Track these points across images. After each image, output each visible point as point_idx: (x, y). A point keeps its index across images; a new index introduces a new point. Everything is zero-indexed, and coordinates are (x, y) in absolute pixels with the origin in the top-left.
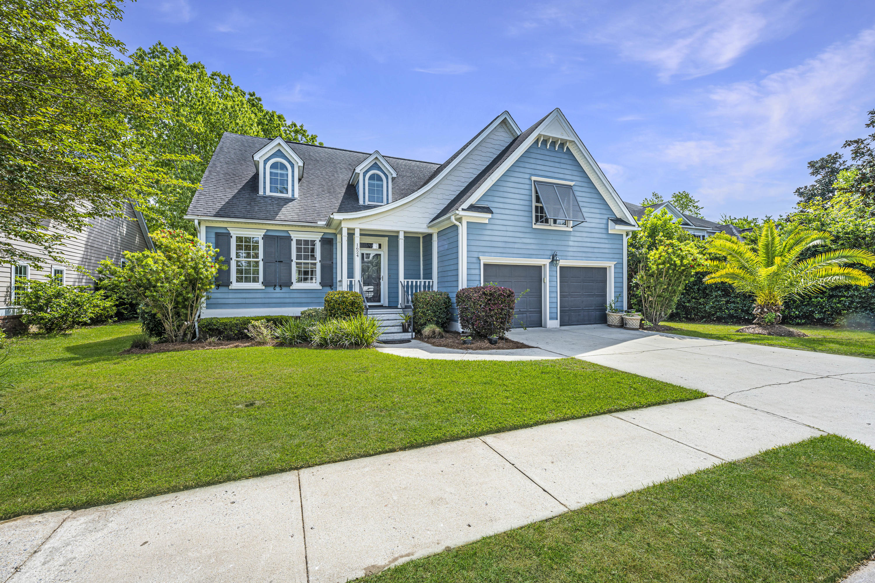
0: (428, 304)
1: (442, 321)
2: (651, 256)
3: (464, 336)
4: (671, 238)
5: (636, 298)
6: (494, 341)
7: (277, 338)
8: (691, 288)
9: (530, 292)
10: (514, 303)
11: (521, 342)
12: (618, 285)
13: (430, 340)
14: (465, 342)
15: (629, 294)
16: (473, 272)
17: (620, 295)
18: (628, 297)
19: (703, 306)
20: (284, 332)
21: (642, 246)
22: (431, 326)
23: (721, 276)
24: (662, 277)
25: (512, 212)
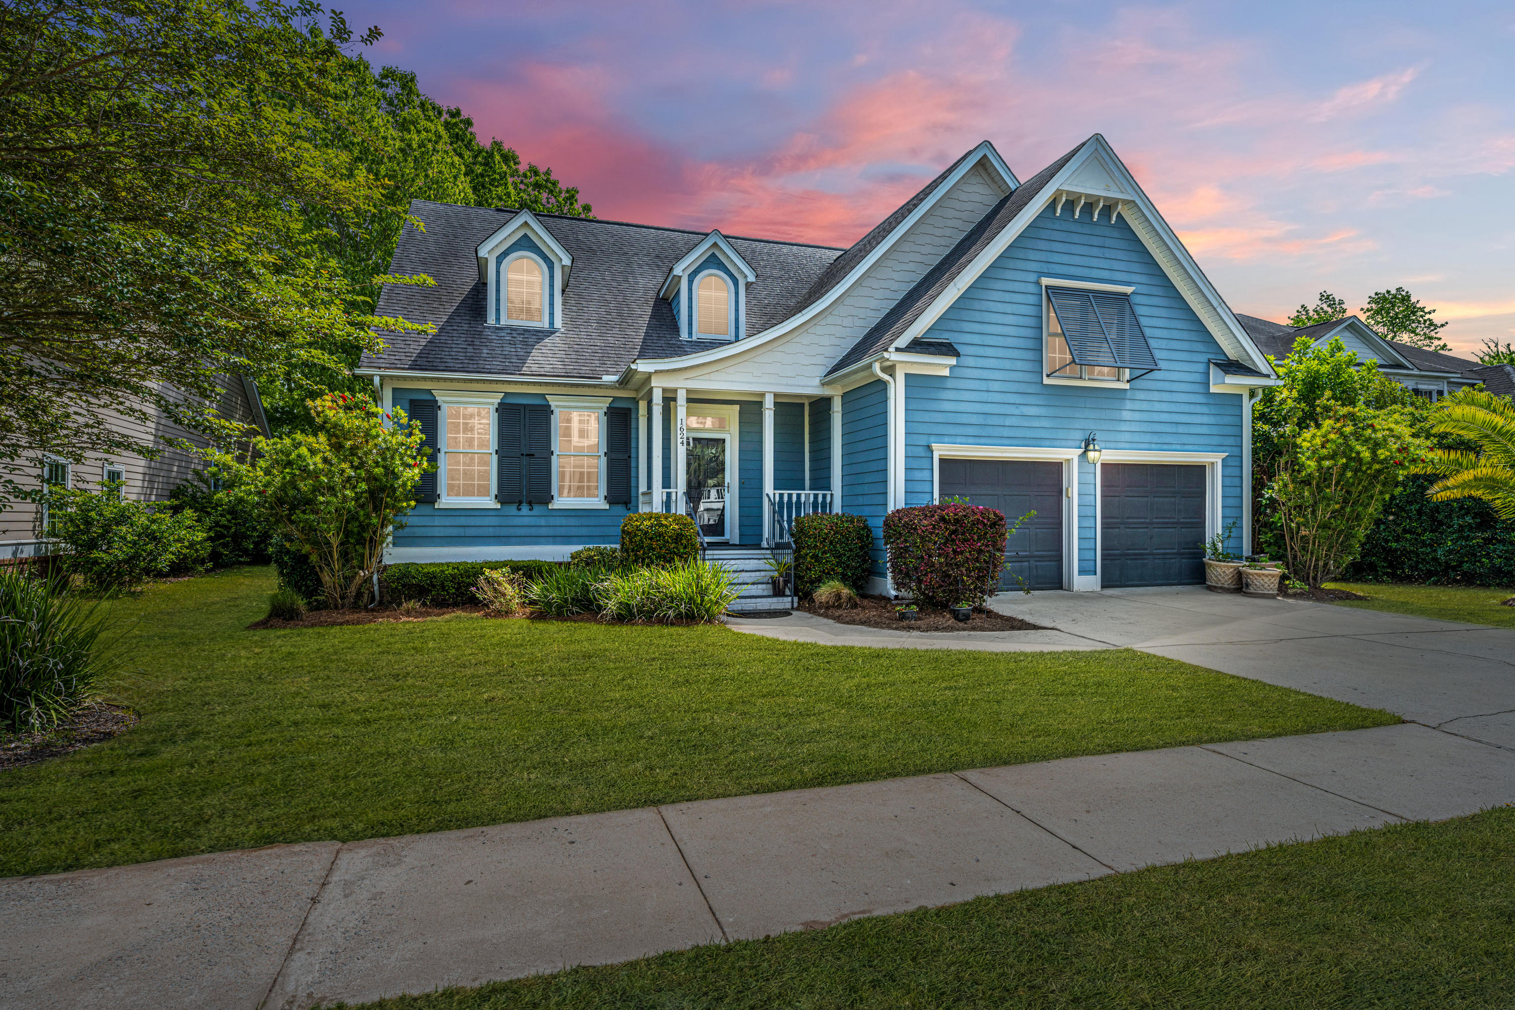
0: (825, 539)
1: (853, 574)
2: (1304, 440)
3: (898, 604)
4: (1353, 403)
5: (1272, 531)
6: (964, 615)
7: (533, 603)
8: (1402, 509)
9: (1037, 517)
10: (1005, 539)
11: (1020, 617)
12: (1231, 502)
13: (830, 612)
14: (903, 617)
15: (1255, 521)
16: (918, 475)
17: (1234, 523)
18: (1254, 530)
19: (1429, 550)
20: (546, 593)
21: (1285, 419)
22: (832, 583)
23: (1464, 485)
24: (1329, 486)
25: (1001, 353)
